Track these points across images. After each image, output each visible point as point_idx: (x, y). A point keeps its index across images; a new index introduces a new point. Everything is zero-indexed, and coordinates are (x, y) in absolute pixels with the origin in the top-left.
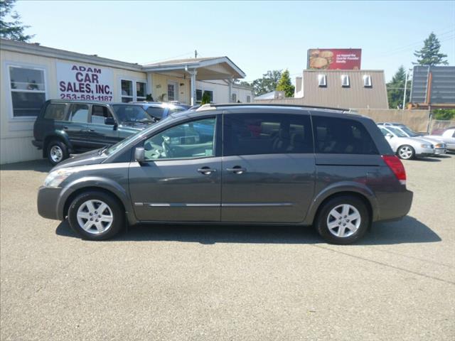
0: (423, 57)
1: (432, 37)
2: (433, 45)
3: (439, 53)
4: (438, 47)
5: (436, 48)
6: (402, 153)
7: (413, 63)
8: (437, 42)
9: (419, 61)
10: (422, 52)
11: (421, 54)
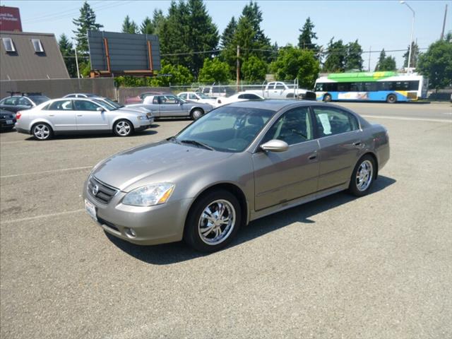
0: (82, 26)
1: (86, 7)
2: (89, 15)
3: (95, 23)
4: (94, 17)
5: (92, 18)
6: (119, 129)
7: (74, 32)
8: (92, 12)
9: (79, 30)
10: (80, 20)
11: (79, 23)
